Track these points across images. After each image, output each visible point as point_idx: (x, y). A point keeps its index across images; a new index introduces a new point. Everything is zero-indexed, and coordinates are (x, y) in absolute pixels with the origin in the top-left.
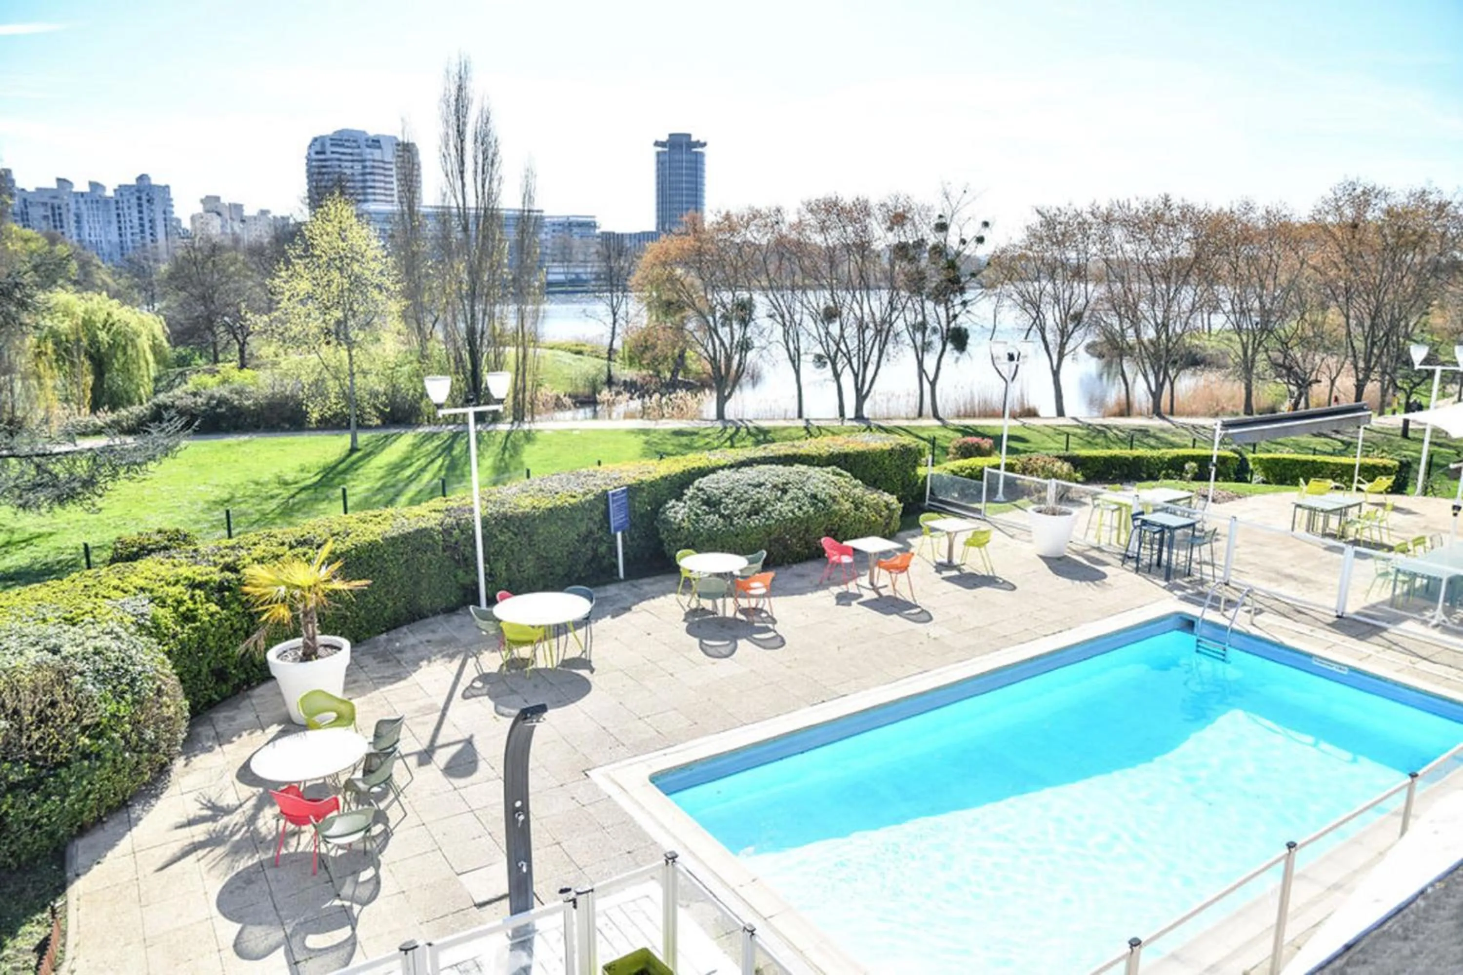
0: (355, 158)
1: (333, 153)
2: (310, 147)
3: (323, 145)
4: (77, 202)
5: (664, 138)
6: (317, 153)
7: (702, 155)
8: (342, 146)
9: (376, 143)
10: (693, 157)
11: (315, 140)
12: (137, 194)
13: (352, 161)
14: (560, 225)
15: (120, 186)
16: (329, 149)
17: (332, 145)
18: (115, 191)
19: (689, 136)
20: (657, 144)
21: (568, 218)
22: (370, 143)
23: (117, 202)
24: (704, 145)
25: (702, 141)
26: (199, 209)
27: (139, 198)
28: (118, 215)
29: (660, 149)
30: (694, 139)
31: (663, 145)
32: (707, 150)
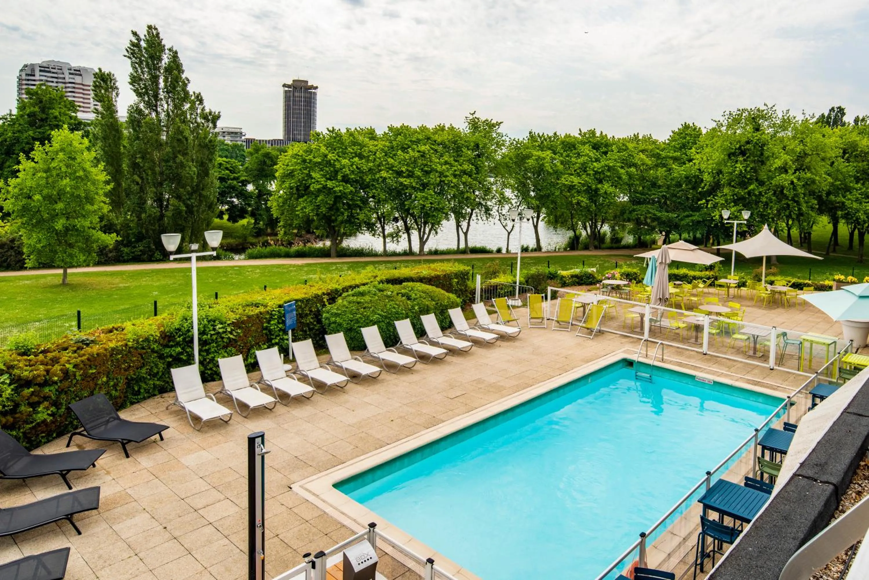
0: (60, 80)
1: (40, 75)
2: (21, 70)
3: (33, 70)
5: (290, 82)
6: (27, 75)
7: (315, 94)
8: (49, 72)
9: (77, 72)
10: (309, 95)
11: (26, 66)
13: (57, 82)
16: (37, 73)
17: (41, 71)
19: (307, 82)
20: (284, 86)
22: (72, 72)
24: (316, 88)
25: (315, 86)
29: (286, 89)
30: (309, 84)
31: (289, 86)
32: (318, 91)
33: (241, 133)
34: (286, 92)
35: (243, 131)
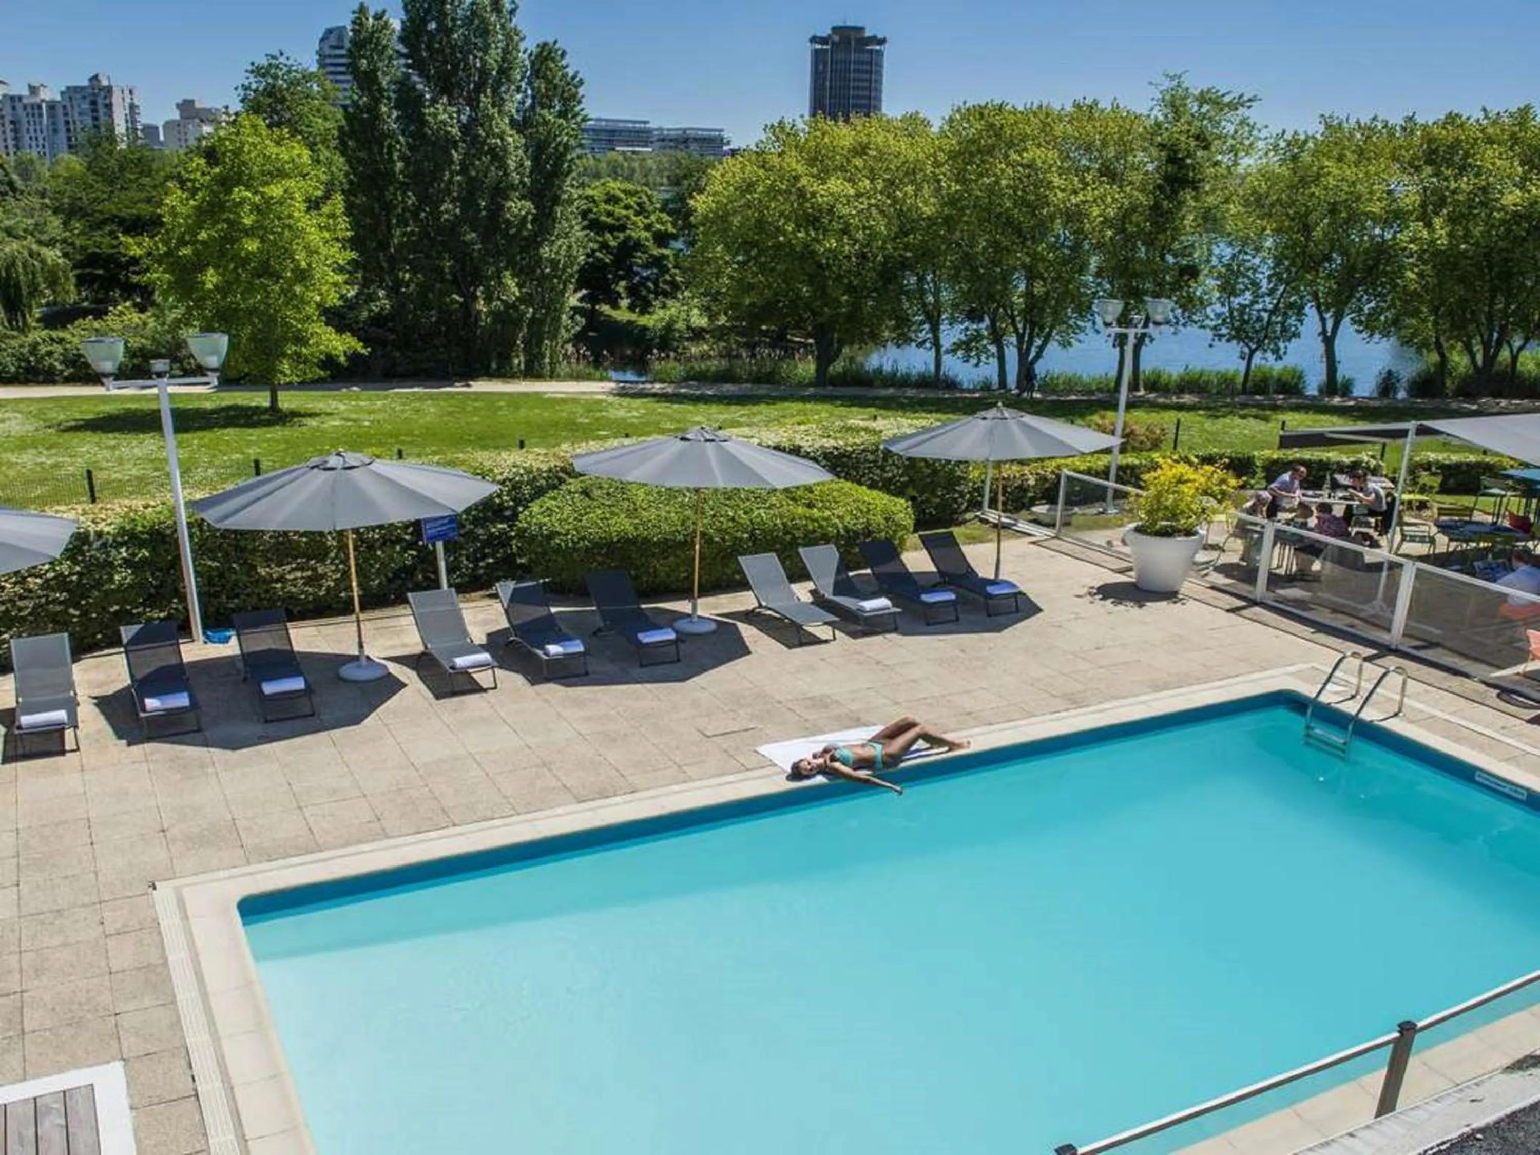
4: (14, 108)
5: (825, 32)
7: (880, 54)
10: (866, 57)
11: (329, 31)
12: (92, 98)
14: (671, 140)
15: (68, 88)
16: (347, 43)
18: (62, 93)
19: (861, 29)
20: (814, 40)
21: (685, 130)
23: (64, 107)
24: (882, 42)
25: (880, 36)
26: (176, 115)
27: (94, 103)
28: (67, 123)
29: (818, 46)
30: (868, 34)
31: (823, 41)
32: (887, 49)
33: (722, 139)
34: (816, 53)
35: (725, 134)
